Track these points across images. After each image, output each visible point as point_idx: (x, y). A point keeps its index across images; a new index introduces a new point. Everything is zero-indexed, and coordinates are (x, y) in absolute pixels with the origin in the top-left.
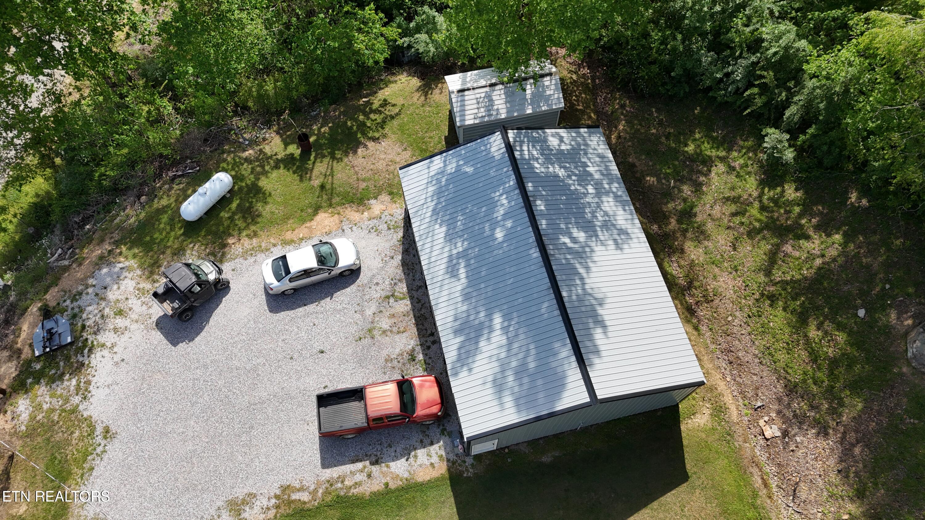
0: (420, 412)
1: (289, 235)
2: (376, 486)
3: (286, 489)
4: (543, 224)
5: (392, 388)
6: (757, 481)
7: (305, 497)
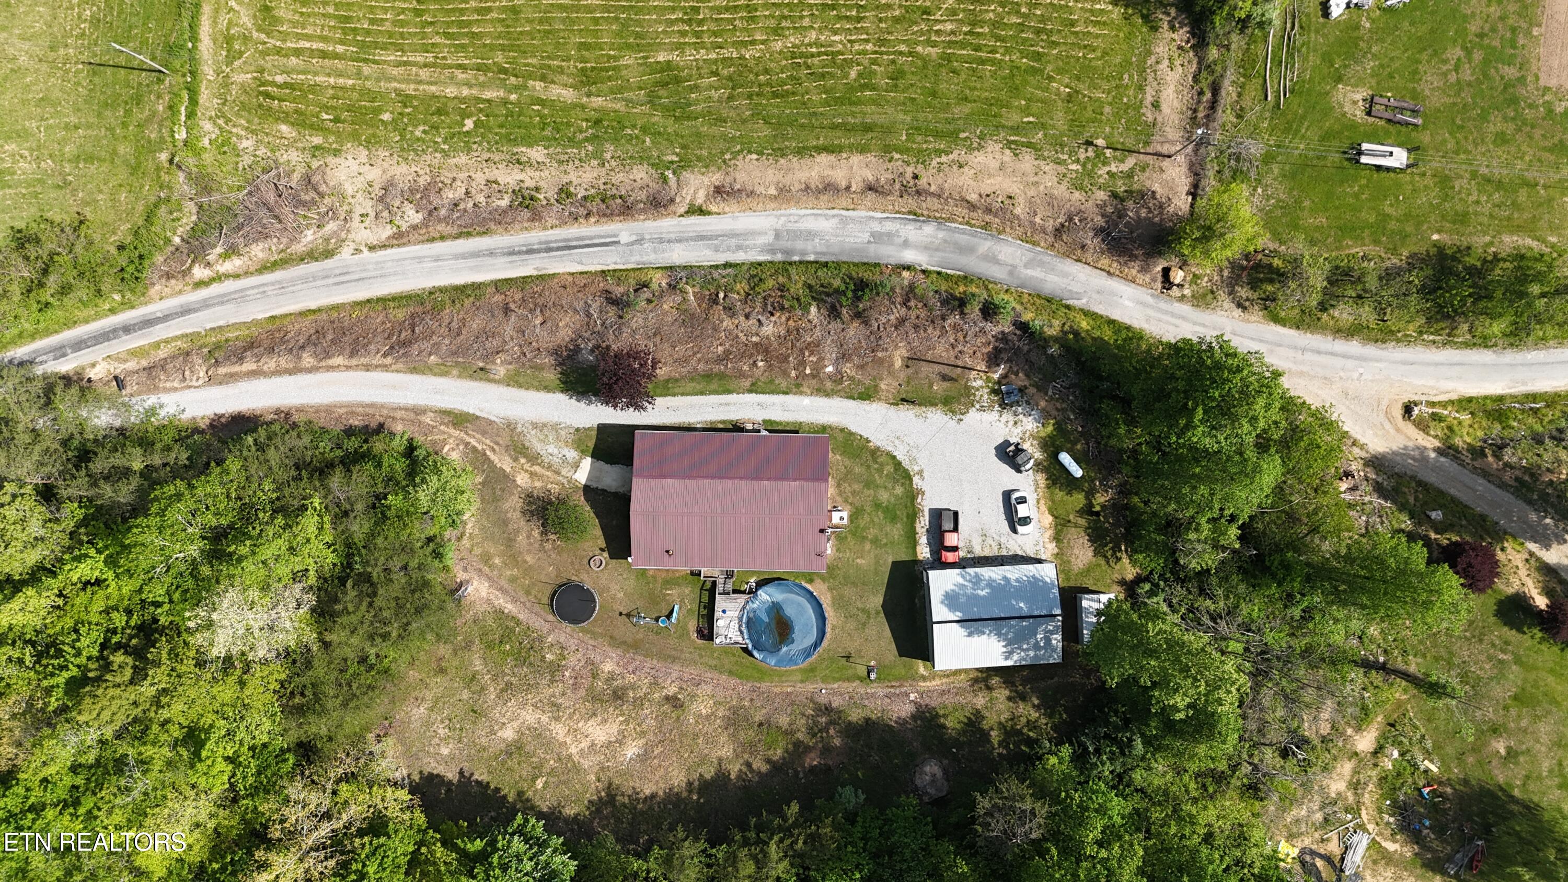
0: (944, 553)
1: (1042, 502)
2: (918, 529)
3: (923, 493)
4: (1013, 622)
5: (954, 543)
6: (894, 684)
7: (919, 500)
